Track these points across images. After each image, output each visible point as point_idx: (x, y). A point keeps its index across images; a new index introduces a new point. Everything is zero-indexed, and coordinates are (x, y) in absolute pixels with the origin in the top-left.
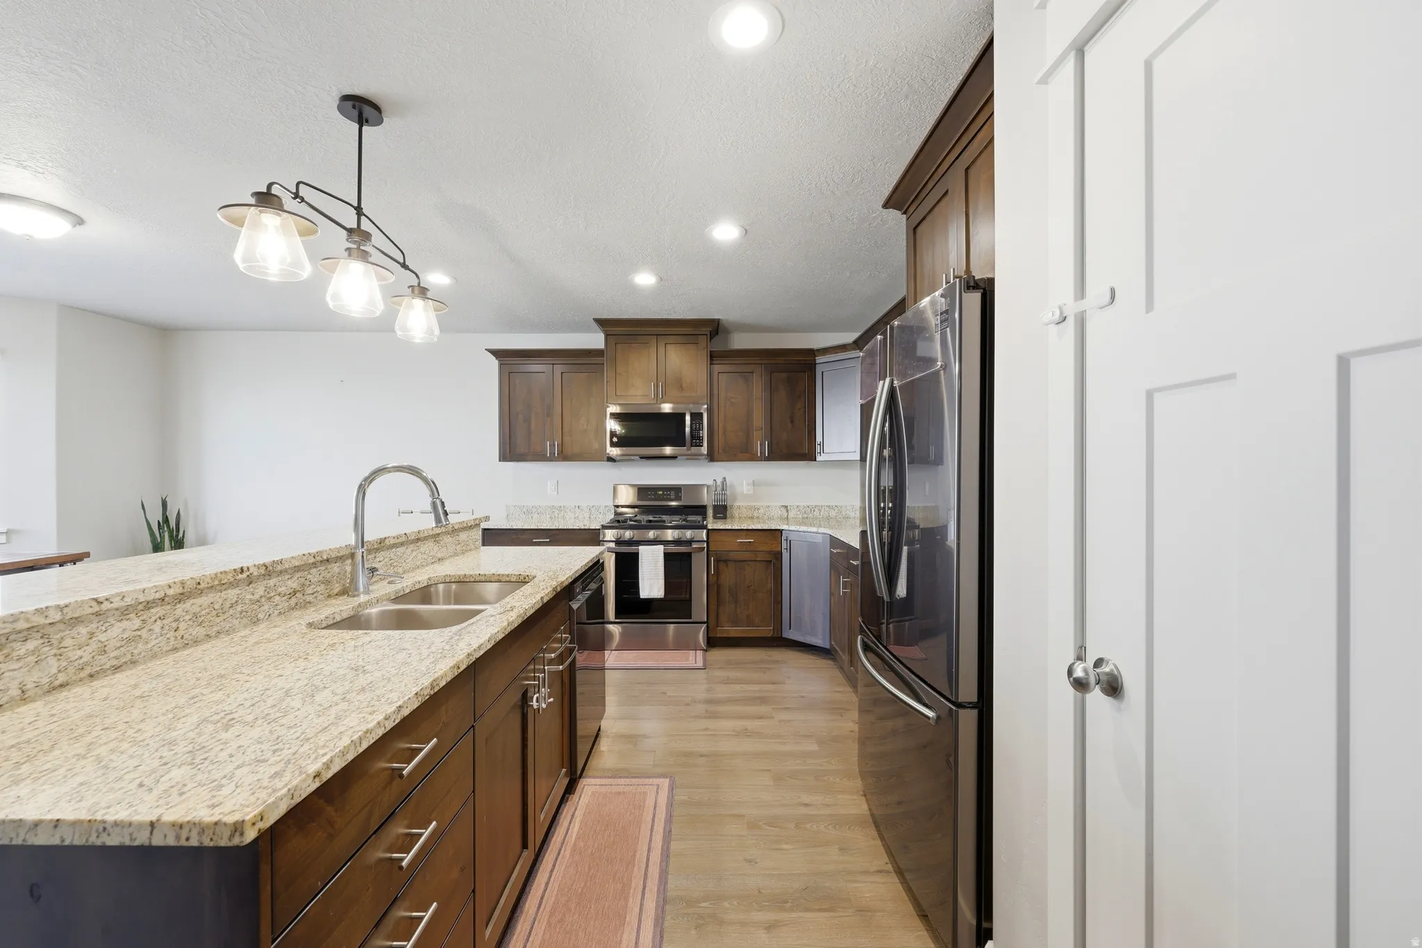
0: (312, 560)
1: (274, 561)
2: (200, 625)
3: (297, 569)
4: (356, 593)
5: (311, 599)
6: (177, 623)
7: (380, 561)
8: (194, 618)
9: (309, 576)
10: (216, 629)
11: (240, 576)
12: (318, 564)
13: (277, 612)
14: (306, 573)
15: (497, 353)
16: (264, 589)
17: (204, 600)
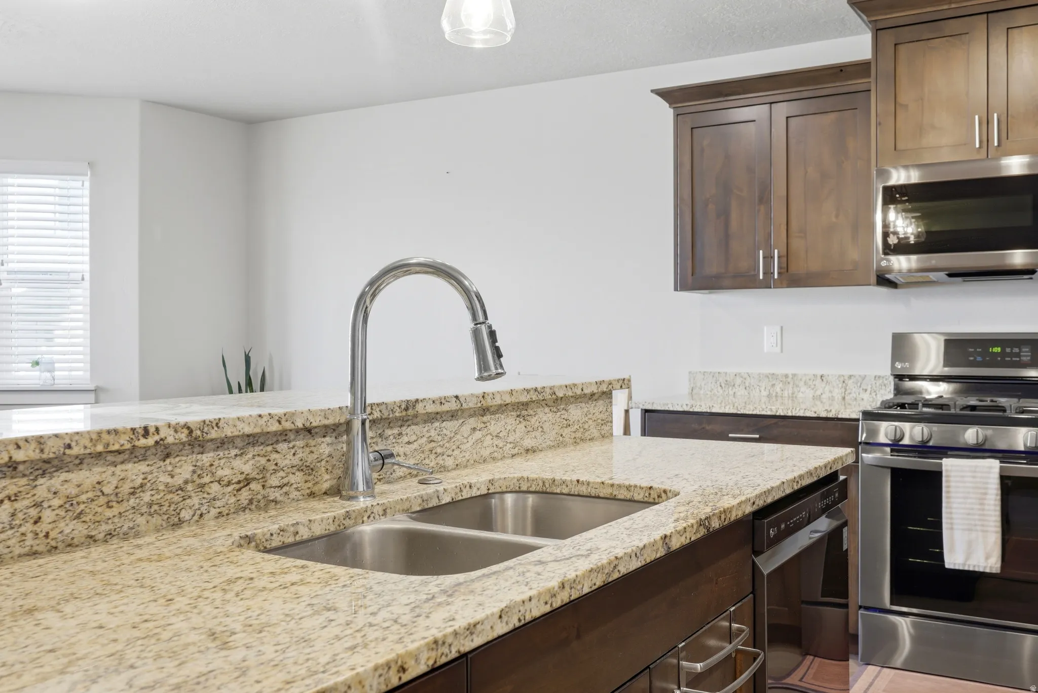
0: (274, 427)
1: (204, 422)
2: (78, 517)
3: (252, 440)
4: (352, 493)
5: (277, 495)
6: (39, 509)
7: (409, 443)
8: (67, 506)
9: (274, 456)
10: (104, 528)
11: (143, 442)
12: (292, 436)
13: (214, 512)
14: (270, 448)
15: (666, 94)
16: (191, 468)
17: (87, 477)
